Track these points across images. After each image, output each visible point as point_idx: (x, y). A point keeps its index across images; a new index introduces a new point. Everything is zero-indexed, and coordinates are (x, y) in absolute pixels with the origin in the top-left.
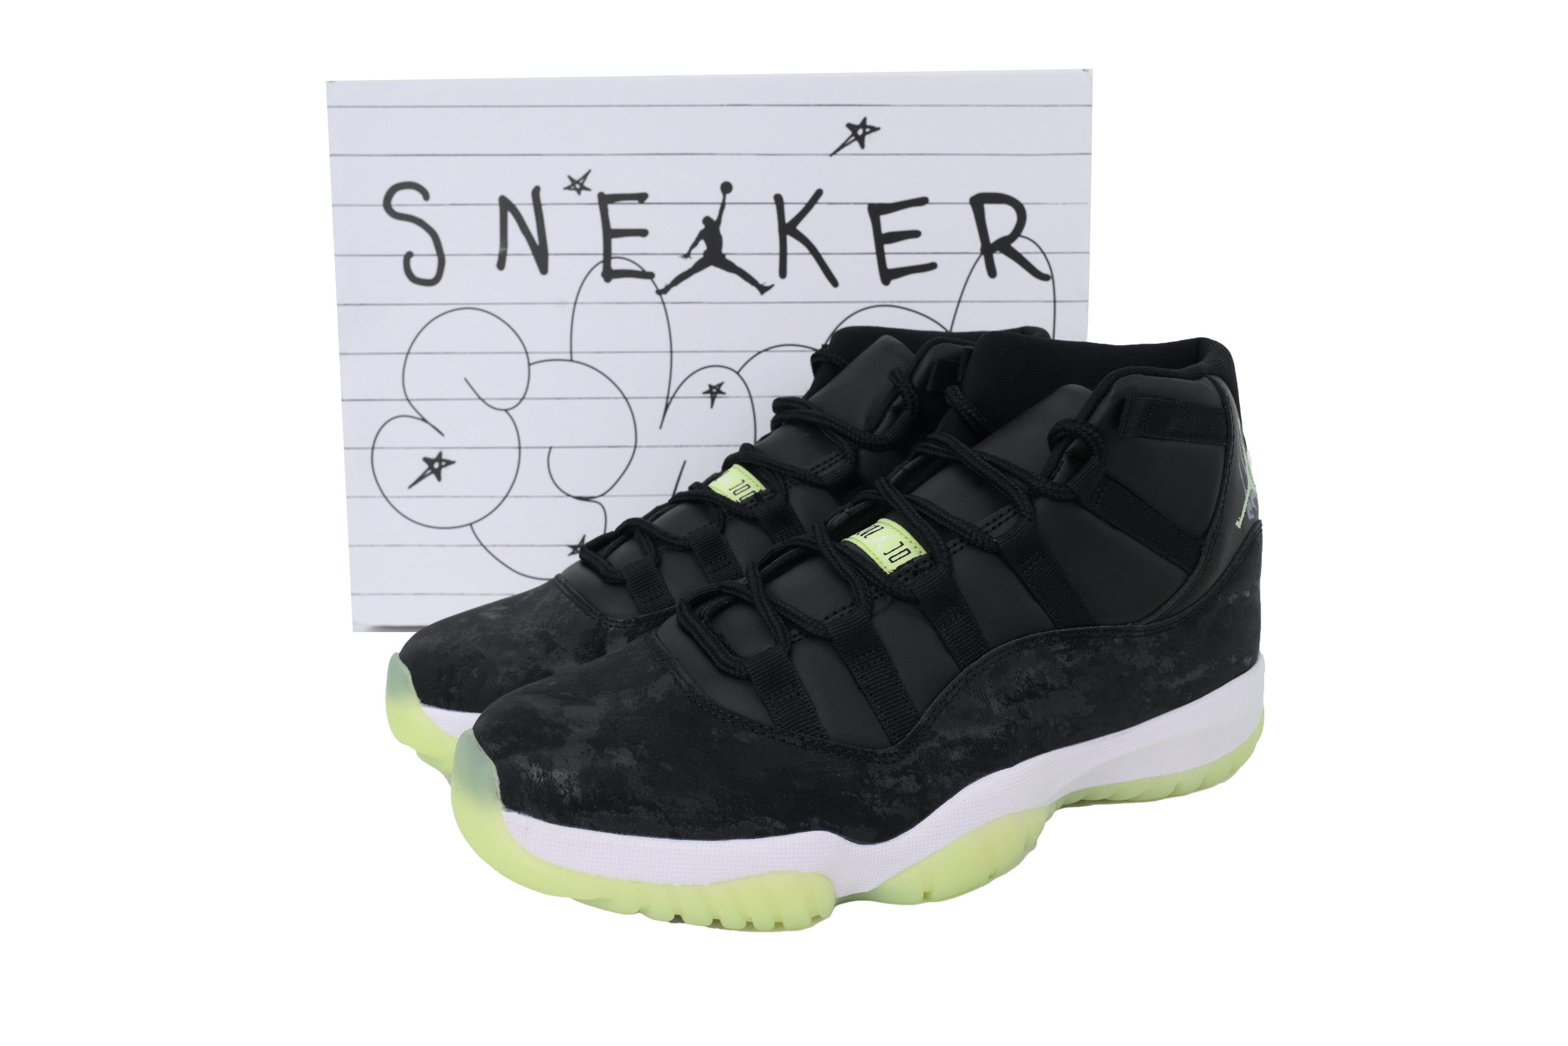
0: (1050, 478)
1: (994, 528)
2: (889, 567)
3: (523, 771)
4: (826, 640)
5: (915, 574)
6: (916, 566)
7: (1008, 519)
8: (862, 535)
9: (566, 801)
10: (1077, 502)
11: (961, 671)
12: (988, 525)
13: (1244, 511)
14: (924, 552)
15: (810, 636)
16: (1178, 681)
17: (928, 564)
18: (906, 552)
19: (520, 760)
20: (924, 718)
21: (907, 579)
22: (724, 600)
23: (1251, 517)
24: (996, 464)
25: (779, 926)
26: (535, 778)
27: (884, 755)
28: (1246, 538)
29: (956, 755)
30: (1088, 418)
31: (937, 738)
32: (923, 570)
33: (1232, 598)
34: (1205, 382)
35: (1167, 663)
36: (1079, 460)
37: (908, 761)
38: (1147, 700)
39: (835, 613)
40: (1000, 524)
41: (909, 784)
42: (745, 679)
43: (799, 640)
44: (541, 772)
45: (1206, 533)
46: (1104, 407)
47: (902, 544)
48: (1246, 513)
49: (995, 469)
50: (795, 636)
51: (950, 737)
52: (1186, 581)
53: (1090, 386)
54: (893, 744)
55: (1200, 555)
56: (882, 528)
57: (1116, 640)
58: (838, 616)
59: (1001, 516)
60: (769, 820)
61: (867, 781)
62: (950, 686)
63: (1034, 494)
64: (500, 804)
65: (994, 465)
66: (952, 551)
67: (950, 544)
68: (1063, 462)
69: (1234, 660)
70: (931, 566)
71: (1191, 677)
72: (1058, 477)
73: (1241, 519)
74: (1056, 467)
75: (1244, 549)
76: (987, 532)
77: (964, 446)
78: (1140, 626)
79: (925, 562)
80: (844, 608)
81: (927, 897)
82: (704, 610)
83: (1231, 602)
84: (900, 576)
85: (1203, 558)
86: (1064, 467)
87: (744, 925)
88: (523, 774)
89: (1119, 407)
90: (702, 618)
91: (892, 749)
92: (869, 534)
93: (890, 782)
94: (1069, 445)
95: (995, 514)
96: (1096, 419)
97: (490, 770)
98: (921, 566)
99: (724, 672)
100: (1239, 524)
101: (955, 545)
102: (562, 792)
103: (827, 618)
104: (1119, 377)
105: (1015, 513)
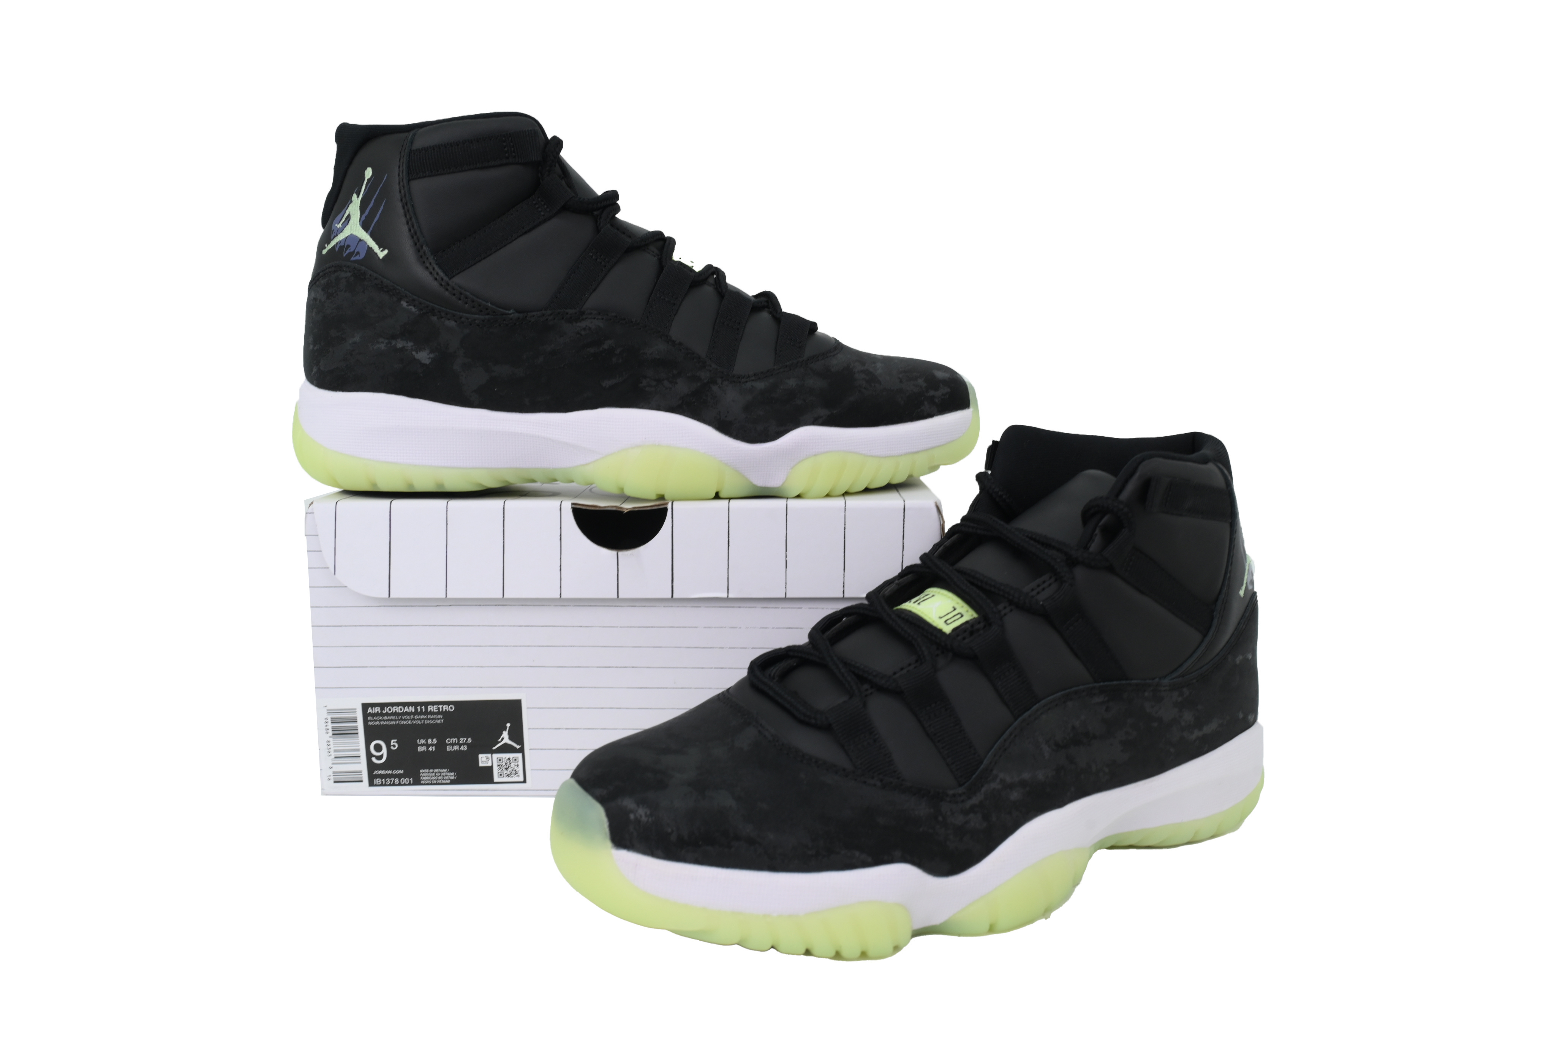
0: (1086, 548)
1: (1038, 593)
2: (947, 629)
3: (631, 811)
4: (896, 693)
5: (972, 633)
6: (972, 626)
7: (1050, 585)
8: (915, 602)
9: (673, 838)
10: (1111, 569)
11: (1016, 720)
12: (1033, 590)
13: (1245, 582)
14: (975, 615)
15: (881, 689)
16: (1197, 734)
17: (982, 625)
18: (959, 616)
19: (628, 803)
20: (986, 762)
21: (964, 639)
22: (792, 662)
23: (1250, 588)
24: (1034, 538)
25: (864, 956)
26: (644, 819)
27: (954, 795)
28: (1247, 606)
29: (1015, 795)
30: (1118, 495)
31: (998, 780)
32: (978, 630)
33: (1240, 658)
34: (1211, 466)
35: (1188, 716)
36: (1110, 533)
37: (975, 800)
38: (1172, 750)
39: (902, 669)
40: (1044, 589)
41: (976, 821)
42: (826, 728)
43: (871, 693)
44: (648, 812)
45: (1217, 600)
46: (1131, 487)
47: (955, 609)
48: (1247, 583)
49: (1032, 542)
50: (867, 690)
51: (1008, 779)
52: (1202, 641)
53: (1114, 471)
54: (960, 785)
55: (1212, 619)
56: (933, 596)
57: (1146, 694)
58: (905, 671)
59: (1044, 582)
60: (857, 854)
61: (940, 818)
62: (1007, 733)
63: (1072, 562)
64: (609, 844)
65: (1031, 538)
66: (1003, 613)
67: (1001, 607)
68: (1096, 535)
69: (1241, 716)
70: (985, 627)
71: (1209, 729)
72: (1094, 547)
73: (1244, 588)
74: (1091, 539)
75: (1247, 615)
76: (1033, 597)
77: (1002, 523)
78: (1166, 681)
79: (979, 623)
80: (910, 665)
81: (992, 930)
82: (774, 671)
83: (1238, 662)
84: (958, 636)
85: (1215, 622)
86: (1098, 540)
87: (833, 954)
88: (632, 816)
89: (1146, 485)
90: (774, 678)
91: (960, 790)
92: (923, 601)
93: (959, 820)
94: (1101, 519)
95: (1039, 581)
96: (1124, 496)
97: (597, 814)
98: (978, 626)
99: (804, 723)
100: (1242, 593)
101: (1005, 608)
102: (669, 830)
103: (895, 673)
104: (1143, 460)
105: (1056, 580)
